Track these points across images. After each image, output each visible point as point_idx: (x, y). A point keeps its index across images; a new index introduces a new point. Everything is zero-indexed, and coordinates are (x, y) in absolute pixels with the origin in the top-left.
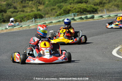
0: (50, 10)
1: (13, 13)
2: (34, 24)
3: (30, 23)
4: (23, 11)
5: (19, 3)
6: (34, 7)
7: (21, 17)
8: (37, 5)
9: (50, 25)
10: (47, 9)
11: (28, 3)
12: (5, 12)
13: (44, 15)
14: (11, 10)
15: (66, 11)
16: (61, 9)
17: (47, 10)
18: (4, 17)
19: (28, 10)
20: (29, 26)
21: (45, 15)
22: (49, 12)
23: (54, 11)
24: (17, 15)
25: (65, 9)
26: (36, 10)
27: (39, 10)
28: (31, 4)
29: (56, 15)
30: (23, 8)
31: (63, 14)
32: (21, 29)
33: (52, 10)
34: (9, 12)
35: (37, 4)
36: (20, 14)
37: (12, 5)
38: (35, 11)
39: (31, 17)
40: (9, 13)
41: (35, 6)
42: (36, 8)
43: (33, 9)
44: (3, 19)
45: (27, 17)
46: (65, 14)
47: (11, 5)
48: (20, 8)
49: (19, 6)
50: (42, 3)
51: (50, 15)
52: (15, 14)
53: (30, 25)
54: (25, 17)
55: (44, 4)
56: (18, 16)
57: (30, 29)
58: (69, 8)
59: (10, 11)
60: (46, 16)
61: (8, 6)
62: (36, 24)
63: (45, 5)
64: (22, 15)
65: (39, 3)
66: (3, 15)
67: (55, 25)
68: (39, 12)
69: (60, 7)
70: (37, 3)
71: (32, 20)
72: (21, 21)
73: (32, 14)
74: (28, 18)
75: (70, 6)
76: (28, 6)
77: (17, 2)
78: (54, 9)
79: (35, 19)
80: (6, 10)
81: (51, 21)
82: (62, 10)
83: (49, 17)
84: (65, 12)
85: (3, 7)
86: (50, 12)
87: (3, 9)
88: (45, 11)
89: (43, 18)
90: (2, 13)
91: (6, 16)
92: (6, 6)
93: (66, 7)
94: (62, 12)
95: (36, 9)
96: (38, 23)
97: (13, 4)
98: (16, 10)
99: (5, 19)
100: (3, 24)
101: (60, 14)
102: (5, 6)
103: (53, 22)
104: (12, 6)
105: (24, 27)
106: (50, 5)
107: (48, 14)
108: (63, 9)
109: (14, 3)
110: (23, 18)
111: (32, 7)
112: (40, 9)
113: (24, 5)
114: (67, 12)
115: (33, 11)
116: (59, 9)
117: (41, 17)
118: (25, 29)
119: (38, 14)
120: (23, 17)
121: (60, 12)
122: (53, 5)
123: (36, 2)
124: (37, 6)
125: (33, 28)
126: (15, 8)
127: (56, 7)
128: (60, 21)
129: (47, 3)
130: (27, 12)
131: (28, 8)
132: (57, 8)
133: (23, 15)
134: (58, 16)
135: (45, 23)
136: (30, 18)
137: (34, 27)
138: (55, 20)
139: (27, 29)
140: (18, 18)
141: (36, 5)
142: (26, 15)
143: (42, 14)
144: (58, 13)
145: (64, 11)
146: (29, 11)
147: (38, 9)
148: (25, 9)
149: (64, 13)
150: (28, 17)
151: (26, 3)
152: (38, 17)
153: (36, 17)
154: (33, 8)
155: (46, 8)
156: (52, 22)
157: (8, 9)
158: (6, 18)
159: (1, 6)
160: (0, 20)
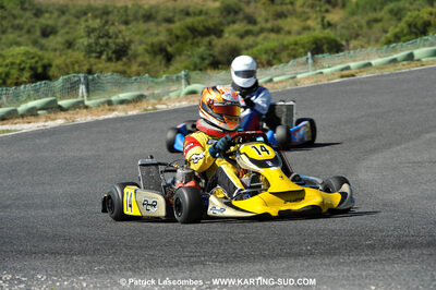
0: (364, 22)
1: (242, 36)
2: (311, 73)
3: (299, 69)
4: (277, 30)
5: (264, 4)
6: (311, 14)
7: (272, 50)
8: (323, 9)
9: (364, 75)
10: (356, 21)
11: (292, 3)
12: (219, 33)
13: (344, 43)
14: (236, 27)
15: (415, 26)
16: (400, 20)
17: (355, 25)
18: (216, 52)
19: (291, 24)
20: (295, 77)
21: (347, 41)
22: (360, 32)
23: (377, 26)
24: (257, 44)
25: (411, 19)
26: (320, 26)
27: (329, 25)
28: (302, 6)
29: (383, 39)
30: (276, 19)
31: (408, 37)
33: (370, 23)
34: (230, 33)
35: (321, 6)
36: (265, 39)
37: (241, 9)
38: (314, 30)
39: (303, 47)
40: (230, 37)
41: (316, 12)
42: (319, 20)
43: (310, 23)
44: (212, 58)
45: (291, 47)
46: (413, 36)
47: (236, 13)
48: (267, 21)
49: (264, 13)
50: (340, 1)
51: (365, 39)
52: (249, 40)
53: (299, 76)
54: (285, 48)
55: (344, 6)
56: (259, 47)
57: (300, 86)
58: (426, 17)
59: (234, 31)
60: (353, 43)
61: (229, 13)
62: (319, 71)
63: (348, 9)
64: (273, 41)
65: (329, 2)
66: (210, 43)
67: (378, 73)
68: (329, 33)
69: (396, 15)
70: (322, 3)
71: (304, 58)
72: (270, 64)
73: (305, 37)
74: (293, 53)
75: (430, 9)
76: (293, 13)
77: (256, 2)
78: (376, 21)
79: (313, 55)
80: (222, 28)
81: (367, 61)
82: (402, 25)
83: (362, 47)
84: (414, 30)
85: (212, 18)
86: (365, 30)
87: (210, 23)
88: (348, 28)
89: (342, 51)
90: (207, 39)
91: (222, 46)
92: (222, 13)
93: (417, 13)
94: (402, 31)
95: (318, 23)
96: (324, 68)
97: (243, 5)
98: (255, 28)
99: (220, 58)
100: (210, 72)
101: (397, 38)
102: (217, 14)
103: (373, 62)
104: (241, 16)
105: (277, 83)
106: (364, 8)
107: (357, 36)
108: (406, 19)
109: (248, 3)
110: (275, 54)
111: (304, 16)
112: (332, 22)
113: (279, 8)
114: (420, 30)
115: (308, 28)
116: (394, 23)
117: (336, 48)
118: (280, 88)
119: (325, 38)
120: (277, 51)
121: (397, 30)
122: (375, 10)
124: (320, 11)
125: (308, 84)
126: (251, 20)
127: (383, 14)
128: (394, 61)
130: (289, 33)
131: (295, 20)
132: (388, 16)
133: (276, 44)
134: (389, 42)
135: (348, 68)
136: (301, 50)
138: (380, 57)
139: (289, 88)
140: (260, 51)
141: (318, 9)
142: (286, 43)
143: (338, 39)
144: (389, 35)
145: (410, 26)
146: (295, 28)
147: (326, 20)
148: (281, 22)
149: (410, 33)
150: (293, 50)
151: (286, 4)
152: (325, 47)
153: (317, 48)
154: (308, 18)
155: (355, 18)
156: (370, 64)
157: (229, 24)
158: (222, 53)
159: (206, 14)
160: (203, 59)
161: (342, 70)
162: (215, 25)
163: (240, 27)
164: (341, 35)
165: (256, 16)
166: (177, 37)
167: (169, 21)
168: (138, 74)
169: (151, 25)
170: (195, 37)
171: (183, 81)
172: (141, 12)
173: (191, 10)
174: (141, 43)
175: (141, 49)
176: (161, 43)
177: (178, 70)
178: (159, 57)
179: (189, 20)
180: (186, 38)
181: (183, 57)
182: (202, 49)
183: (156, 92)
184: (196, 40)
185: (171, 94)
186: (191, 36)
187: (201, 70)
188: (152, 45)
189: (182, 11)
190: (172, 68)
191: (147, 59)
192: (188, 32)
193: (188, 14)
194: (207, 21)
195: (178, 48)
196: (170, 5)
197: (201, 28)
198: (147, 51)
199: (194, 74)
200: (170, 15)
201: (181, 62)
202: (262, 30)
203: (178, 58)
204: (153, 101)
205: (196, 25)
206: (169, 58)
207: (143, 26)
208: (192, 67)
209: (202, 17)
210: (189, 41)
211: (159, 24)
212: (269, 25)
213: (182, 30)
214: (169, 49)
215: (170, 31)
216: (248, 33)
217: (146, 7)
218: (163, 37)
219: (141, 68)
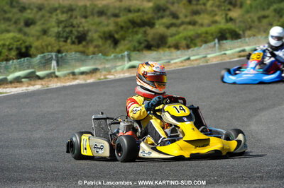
0: (255, 19)
1: (168, 27)
2: (218, 54)
3: (209, 52)
4: (193, 23)
5: (184, 4)
6: (217, 12)
7: (190, 37)
8: (227, 8)
10: (250, 17)
11: (204, 4)
12: (151, 25)
13: (241, 32)
14: (164, 20)
16: (281, 16)
17: (249, 20)
18: (149, 38)
19: (204, 19)
20: (206, 57)
21: (244, 31)
22: (253, 25)
23: (265, 21)
24: (178, 33)
26: (223, 21)
27: (231, 19)
28: (212, 6)
30: (192, 16)
32: (187, 65)
33: (260, 19)
34: (160, 25)
35: (225, 6)
36: (185, 29)
37: (167, 8)
38: (220, 23)
39: (212, 35)
40: (159, 28)
41: (222, 10)
42: (224, 16)
43: (217, 18)
44: (146, 43)
45: (204, 35)
47: (164, 10)
48: (186, 16)
49: (184, 11)
50: (238, 3)
51: (256, 30)
52: (173, 30)
53: (209, 56)
54: (198, 36)
55: (241, 6)
56: (181, 35)
57: (209, 63)
59: (163, 24)
60: (248, 33)
61: (159, 11)
62: (223, 52)
63: (244, 9)
64: (190, 31)
65: (230, 3)
66: (145, 32)
68: (230, 26)
69: (278, 13)
70: (226, 4)
71: (213, 43)
72: (188, 47)
73: (213, 28)
74: (205, 39)
76: (205, 11)
77: (178, 3)
78: (265, 17)
79: (219, 41)
80: (152, 21)
83: (254, 36)
85: (147, 14)
86: (256, 23)
87: (145, 18)
88: (244, 22)
89: (240, 38)
90: (144, 29)
91: (154, 34)
92: (154, 11)
95: (223, 18)
96: (227, 50)
97: (169, 6)
98: (178, 22)
99: (152, 43)
100: (145, 52)
102: (151, 11)
104: (167, 13)
105: (193, 61)
106: (256, 8)
107: (250, 28)
109: (173, 3)
110: (192, 40)
111: (213, 13)
112: (233, 18)
113: (195, 8)
115: (215, 22)
116: (277, 18)
117: (236, 36)
118: (195, 64)
119: (228, 29)
120: (193, 38)
122: (264, 9)
123: (224, 2)
124: (224, 10)
125: (215, 61)
126: (175, 16)
127: (269, 12)
129: (248, 2)
130: (202, 25)
131: (206, 16)
132: (273, 14)
133: (193, 33)
135: (244, 51)
136: (210, 38)
137: (218, 59)
139: (201, 64)
140: (181, 38)
141: (223, 8)
142: (199, 32)
143: (237, 30)
146: (206, 22)
147: (229, 16)
148: (196, 18)
150: (205, 37)
151: (200, 4)
152: (228, 35)
153: (222, 36)
154: (215, 15)
155: (247, 16)
157: (158, 19)
158: (153, 39)
159: (143, 11)
160: (140, 43)
161: (240, 52)
162: (149, 19)
163: (167, 20)
164: (239, 27)
165: (178, 13)
166: (122, 27)
167: (116, 16)
168: (94, 54)
169: (103, 19)
170: (134, 27)
171: (126, 59)
172: (96, 9)
173: (132, 8)
174: (96, 31)
175: (96, 36)
176: (110, 32)
177: (122, 51)
178: (109, 42)
179: (131, 16)
180: (128, 28)
181: (126, 42)
182: (139, 36)
183: (107, 66)
184: (135, 30)
185: (118, 68)
186: (132, 27)
187: (138, 51)
188: (104, 33)
189: (125, 9)
190: (118, 50)
191: (100, 42)
192: (129, 24)
193: (130, 11)
194: (143, 16)
195: (121, 36)
196: (118, 4)
197: (139, 21)
198: (100, 37)
199: (133, 54)
200: (117, 11)
201: (125, 45)
202: (183, 23)
203: (122, 42)
204: (104, 73)
205: (135, 19)
206: (116, 42)
207: (97, 19)
208: (132, 49)
209: (140, 14)
210: (130, 31)
211: (108, 18)
212: (188, 20)
213: (125, 22)
214: (117, 36)
215: (116, 24)
216: (172, 25)
217: (100, 6)
218: (111, 28)
219: (96, 49)
